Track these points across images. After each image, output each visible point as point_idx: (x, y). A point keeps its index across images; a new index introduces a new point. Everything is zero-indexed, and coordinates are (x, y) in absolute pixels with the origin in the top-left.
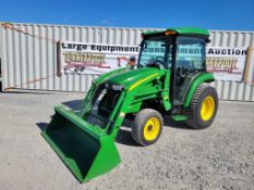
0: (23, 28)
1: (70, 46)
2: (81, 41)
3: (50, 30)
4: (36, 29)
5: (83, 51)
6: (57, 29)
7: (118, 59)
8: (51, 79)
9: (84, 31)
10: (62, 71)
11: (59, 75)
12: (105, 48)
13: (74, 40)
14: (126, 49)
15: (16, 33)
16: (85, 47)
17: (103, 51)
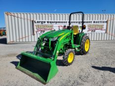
0: (16, 15)
1: (38, 22)
2: (42, 19)
3: (29, 15)
4: (22, 15)
5: (44, 24)
6: (32, 15)
7: (59, 26)
8: (30, 37)
9: (44, 15)
10: (35, 33)
11: (34, 34)
12: (53, 22)
13: (40, 19)
14: (62, 22)
15: (13, 17)
16: (45, 22)
17: (52, 24)
